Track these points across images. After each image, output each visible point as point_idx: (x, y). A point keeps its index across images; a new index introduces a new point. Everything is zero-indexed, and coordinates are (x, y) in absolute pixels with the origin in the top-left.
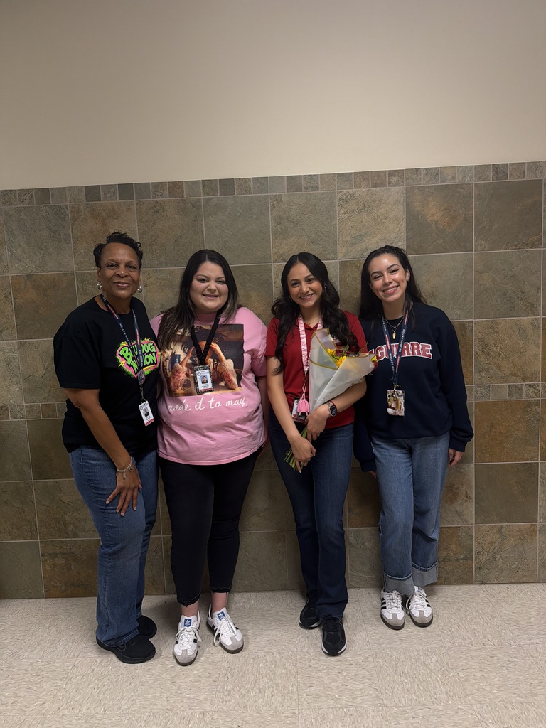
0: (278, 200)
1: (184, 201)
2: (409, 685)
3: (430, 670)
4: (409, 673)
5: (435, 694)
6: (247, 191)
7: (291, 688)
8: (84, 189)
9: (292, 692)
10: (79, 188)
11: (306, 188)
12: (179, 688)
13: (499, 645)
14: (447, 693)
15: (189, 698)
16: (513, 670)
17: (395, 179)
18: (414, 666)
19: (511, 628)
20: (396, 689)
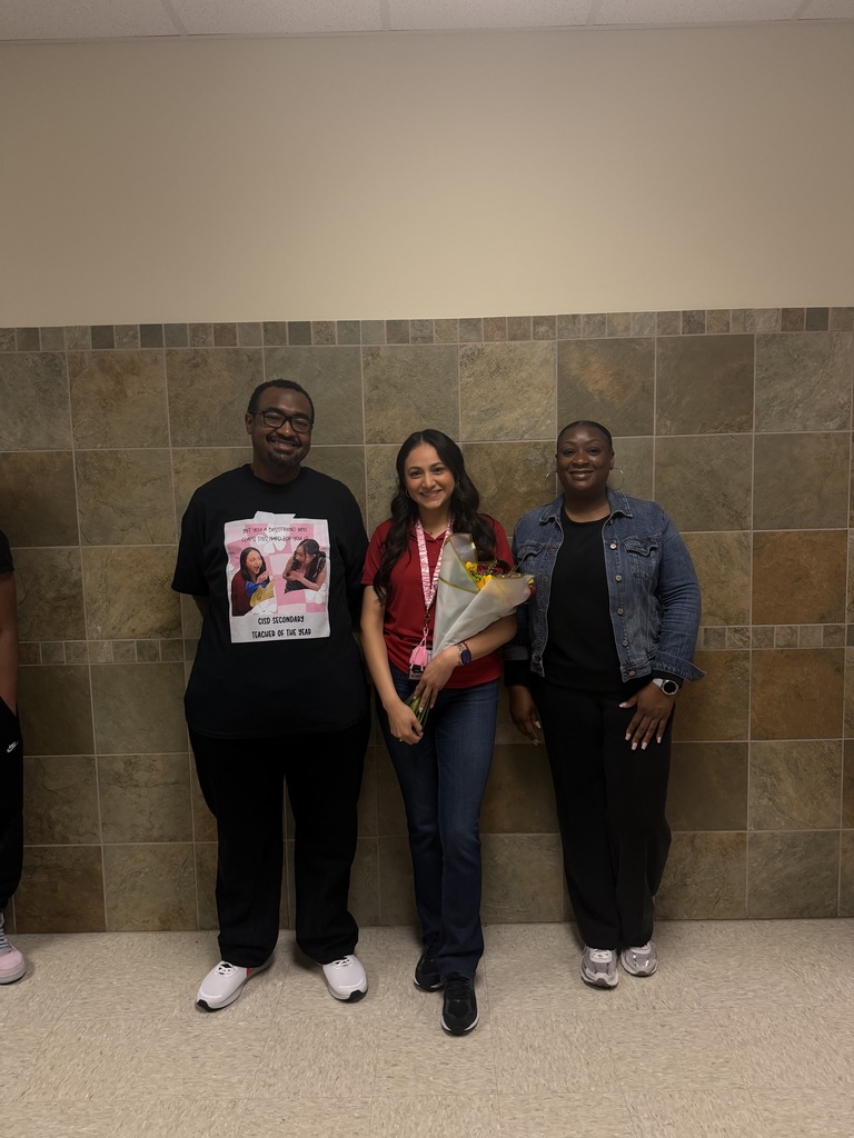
0: (374, 354)
1: (236, 352)
2: (536, 1065)
3: (571, 1043)
4: (540, 1047)
5: (573, 1077)
6: (330, 339)
7: (366, 1067)
8: (90, 331)
9: (368, 1072)
10: (83, 330)
11: (415, 339)
12: (202, 1066)
13: (675, 1008)
14: (590, 1076)
15: (215, 1080)
16: (690, 1044)
17: (542, 329)
18: (548, 1037)
19: (697, 985)
20: (518, 1069)
